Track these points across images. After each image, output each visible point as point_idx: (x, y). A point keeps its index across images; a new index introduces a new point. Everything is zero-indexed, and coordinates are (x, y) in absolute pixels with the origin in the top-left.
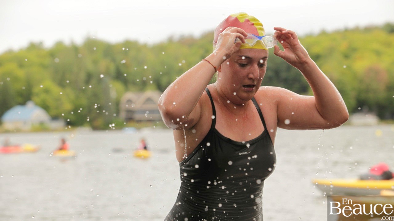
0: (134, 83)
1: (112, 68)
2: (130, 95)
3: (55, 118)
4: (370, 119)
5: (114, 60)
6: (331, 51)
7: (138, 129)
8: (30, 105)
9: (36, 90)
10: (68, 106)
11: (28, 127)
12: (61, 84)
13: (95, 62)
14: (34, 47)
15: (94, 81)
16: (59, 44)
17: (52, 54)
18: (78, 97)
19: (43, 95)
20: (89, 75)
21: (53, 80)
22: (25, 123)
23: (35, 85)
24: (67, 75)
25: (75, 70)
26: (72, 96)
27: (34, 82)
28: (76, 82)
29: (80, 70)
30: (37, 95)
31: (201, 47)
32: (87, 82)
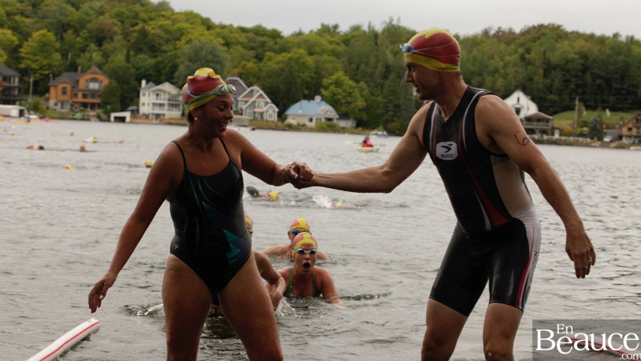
3: (343, 116)
8: (318, 98)
9: (325, 82)
10: (361, 103)
11: (313, 124)
12: (354, 77)
14: (326, 30)
15: (392, 76)
16: (356, 28)
17: (347, 40)
18: (373, 94)
19: (332, 87)
20: (388, 69)
21: (346, 72)
22: (311, 120)
23: (324, 78)
24: (363, 67)
25: (373, 60)
26: (366, 92)
27: (324, 72)
28: (371, 75)
29: (377, 61)
30: (326, 88)
31: (522, 45)
32: (385, 77)
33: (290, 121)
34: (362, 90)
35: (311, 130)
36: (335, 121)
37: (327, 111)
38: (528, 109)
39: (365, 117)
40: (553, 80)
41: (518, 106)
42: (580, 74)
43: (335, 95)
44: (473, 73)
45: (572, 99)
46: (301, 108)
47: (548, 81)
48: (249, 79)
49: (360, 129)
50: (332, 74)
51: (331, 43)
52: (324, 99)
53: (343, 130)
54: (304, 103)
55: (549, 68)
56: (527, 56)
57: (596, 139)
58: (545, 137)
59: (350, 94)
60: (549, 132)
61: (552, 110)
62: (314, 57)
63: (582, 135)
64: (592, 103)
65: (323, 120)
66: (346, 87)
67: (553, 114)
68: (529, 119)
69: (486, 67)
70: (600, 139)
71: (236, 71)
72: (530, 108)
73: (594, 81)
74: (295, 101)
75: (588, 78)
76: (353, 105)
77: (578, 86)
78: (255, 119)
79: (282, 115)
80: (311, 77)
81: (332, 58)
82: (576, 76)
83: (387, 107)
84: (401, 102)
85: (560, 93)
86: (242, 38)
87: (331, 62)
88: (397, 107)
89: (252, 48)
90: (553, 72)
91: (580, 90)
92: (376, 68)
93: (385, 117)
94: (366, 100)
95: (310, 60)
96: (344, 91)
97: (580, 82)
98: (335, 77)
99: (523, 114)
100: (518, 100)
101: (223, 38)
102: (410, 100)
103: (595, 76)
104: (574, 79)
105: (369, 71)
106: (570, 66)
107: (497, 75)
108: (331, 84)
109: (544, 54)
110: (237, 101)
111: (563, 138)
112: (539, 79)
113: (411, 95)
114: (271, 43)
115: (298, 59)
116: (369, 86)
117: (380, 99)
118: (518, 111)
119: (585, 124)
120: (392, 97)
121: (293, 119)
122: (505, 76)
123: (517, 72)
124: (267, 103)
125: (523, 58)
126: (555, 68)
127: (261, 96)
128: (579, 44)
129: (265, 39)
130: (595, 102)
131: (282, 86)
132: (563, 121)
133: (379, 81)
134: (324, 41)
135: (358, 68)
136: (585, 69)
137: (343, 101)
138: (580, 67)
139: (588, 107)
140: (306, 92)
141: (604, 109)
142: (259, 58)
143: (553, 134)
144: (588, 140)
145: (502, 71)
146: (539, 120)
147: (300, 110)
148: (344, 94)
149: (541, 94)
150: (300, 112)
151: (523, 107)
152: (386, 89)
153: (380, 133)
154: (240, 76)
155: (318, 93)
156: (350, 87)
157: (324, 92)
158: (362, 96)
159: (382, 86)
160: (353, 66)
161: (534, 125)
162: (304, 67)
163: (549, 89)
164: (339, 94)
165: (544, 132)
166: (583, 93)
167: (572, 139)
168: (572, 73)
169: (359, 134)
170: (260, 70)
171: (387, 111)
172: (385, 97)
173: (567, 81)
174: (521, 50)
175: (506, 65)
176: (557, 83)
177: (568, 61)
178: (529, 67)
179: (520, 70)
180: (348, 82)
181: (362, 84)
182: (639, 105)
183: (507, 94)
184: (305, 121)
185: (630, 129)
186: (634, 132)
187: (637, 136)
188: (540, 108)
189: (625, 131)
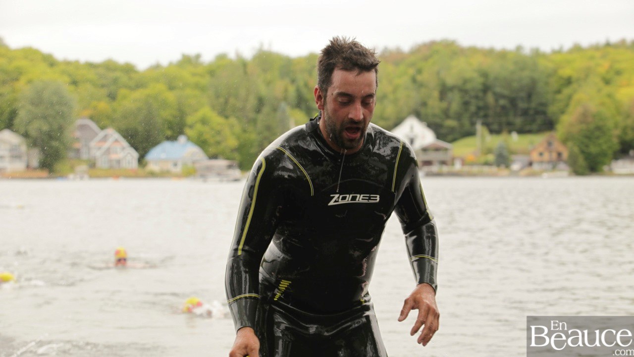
1: (292, 90)
3: (214, 157)
5: (293, 81)
6: (587, 73)
8: (182, 139)
9: (190, 120)
10: (232, 142)
11: (178, 169)
12: (224, 113)
13: (268, 83)
14: (188, 61)
15: (266, 109)
16: (222, 57)
17: (212, 71)
18: (245, 131)
19: (199, 126)
20: (261, 102)
21: (213, 107)
22: (175, 165)
23: (188, 115)
24: (232, 101)
25: (243, 93)
26: (238, 129)
27: (188, 110)
28: (242, 109)
29: (248, 93)
30: (191, 127)
31: (412, 65)
32: (258, 110)
33: (153, 167)
34: (232, 126)
35: (178, 176)
36: (203, 163)
37: (194, 154)
38: (424, 137)
40: (450, 103)
41: (412, 135)
42: (481, 94)
43: (200, 134)
45: (473, 124)
46: (163, 151)
47: (444, 105)
48: (102, 120)
50: (196, 111)
51: (194, 75)
52: (189, 139)
54: (167, 145)
55: (444, 91)
56: (419, 78)
57: (503, 167)
58: (445, 169)
59: (219, 133)
60: (449, 162)
61: (450, 137)
62: (176, 92)
63: (487, 164)
64: (495, 127)
65: (189, 163)
66: (214, 125)
67: (453, 141)
68: (425, 150)
70: (508, 166)
71: (88, 113)
72: (426, 137)
73: (496, 101)
74: (155, 143)
75: (490, 99)
76: (223, 145)
77: (479, 108)
78: (111, 167)
79: (141, 160)
80: (175, 117)
81: (197, 92)
82: (477, 97)
85: (459, 117)
86: (91, 75)
87: (195, 96)
89: (103, 86)
90: (450, 95)
91: (482, 113)
92: (246, 100)
94: (238, 138)
95: (171, 97)
96: (213, 129)
97: (481, 104)
98: (200, 114)
99: (418, 144)
100: (412, 128)
101: (70, 75)
103: (498, 96)
104: (473, 101)
105: (239, 104)
106: (469, 86)
107: (386, 102)
108: (196, 122)
109: (438, 73)
110: (89, 149)
111: (466, 169)
112: (434, 102)
114: (124, 79)
115: (157, 95)
116: (240, 122)
117: (253, 136)
118: (412, 141)
119: (489, 151)
121: (156, 164)
122: (395, 101)
123: (408, 96)
124: (123, 149)
125: (414, 80)
126: (452, 89)
127: (116, 141)
128: (477, 61)
129: (118, 74)
130: (500, 124)
131: (140, 129)
132: (464, 148)
133: (252, 115)
134: (186, 74)
135: (226, 102)
136: (486, 89)
137: (212, 141)
138: (480, 87)
139: (492, 132)
140: (169, 133)
141: (510, 132)
142: (112, 97)
143: (453, 164)
144: (494, 169)
145: (391, 97)
146: (437, 149)
147: (161, 154)
148: (212, 133)
149: (438, 120)
150: (163, 156)
151: (417, 135)
152: (260, 125)
154: (92, 118)
155: (181, 132)
156: (220, 125)
157: (189, 132)
158: (233, 134)
159: (254, 121)
160: (222, 100)
161: (431, 156)
162: (164, 104)
163: (446, 114)
164: (206, 133)
165: (443, 163)
166: (486, 116)
167: (475, 169)
168: (473, 94)
170: (114, 111)
172: (259, 134)
173: (466, 104)
174: (411, 71)
175: (395, 90)
176: (455, 106)
177: (466, 81)
178: (423, 90)
179: (413, 94)
180: (217, 120)
181: (233, 120)
182: (549, 125)
183: (397, 123)
184: (170, 167)
185: (541, 154)
186: (546, 156)
187: (549, 162)
188: (439, 136)
189: (535, 156)
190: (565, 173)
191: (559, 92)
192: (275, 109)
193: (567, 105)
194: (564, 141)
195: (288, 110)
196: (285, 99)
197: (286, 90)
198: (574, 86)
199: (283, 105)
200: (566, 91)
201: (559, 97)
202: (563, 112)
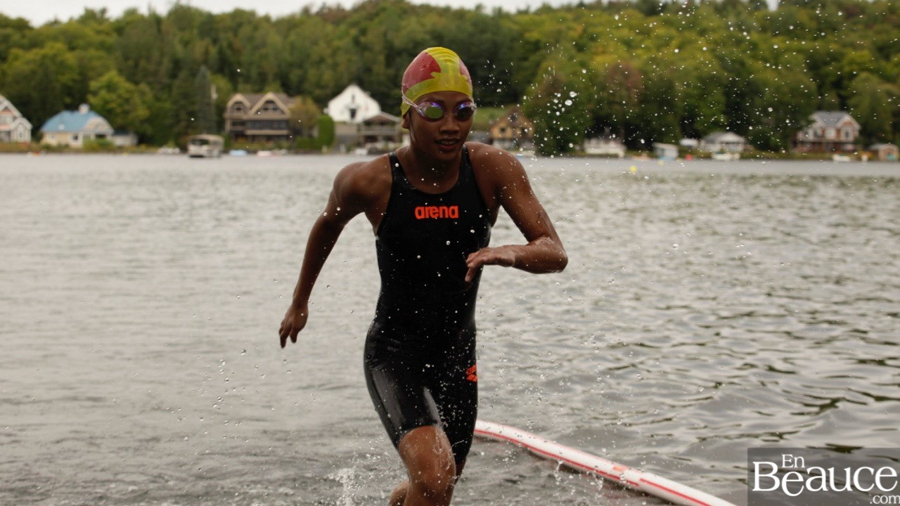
0: (247, 79)
1: (214, 52)
2: (238, 97)
3: (120, 130)
4: (615, 148)
5: (215, 41)
6: (558, 36)
7: (253, 152)
8: (84, 109)
9: (94, 85)
10: (142, 112)
11: (79, 143)
12: (132, 77)
13: (186, 43)
14: (92, 17)
15: (183, 74)
16: (132, 13)
17: (119, 28)
18: (158, 99)
19: (103, 93)
20: (177, 65)
21: (121, 71)
22: (76, 138)
23: (92, 79)
24: (143, 63)
25: (156, 55)
26: (149, 96)
27: (91, 74)
28: (155, 74)
29: (162, 55)
30: (95, 94)
31: (355, 24)
32: (174, 76)
33: (49, 140)
34: (143, 94)
35: (77, 151)
36: (109, 138)
37: (97, 126)
38: (367, 109)
39: (149, 130)
40: (398, 70)
41: (353, 106)
43: (106, 102)
44: (291, 65)
46: (62, 122)
47: (391, 71)
49: (143, 147)
50: (100, 75)
51: (99, 32)
52: (93, 108)
53: (120, 150)
54: (66, 116)
55: (392, 55)
56: (363, 39)
58: (391, 146)
59: (127, 101)
60: (397, 138)
62: (78, 53)
65: (93, 138)
66: (121, 91)
68: (368, 123)
69: (308, 56)
72: (369, 108)
74: (54, 112)
76: (132, 116)
79: (36, 133)
80: (74, 80)
81: (102, 53)
83: (177, 116)
84: (196, 108)
87: (100, 58)
88: (192, 114)
90: (398, 60)
92: (160, 63)
93: (176, 130)
94: (149, 108)
95: (71, 58)
96: (120, 96)
98: (105, 79)
99: (360, 118)
100: (353, 98)
102: (209, 104)
105: (152, 68)
107: (323, 67)
108: (101, 88)
109: (385, 35)
112: (380, 68)
113: (210, 97)
114: (16, 37)
115: (55, 56)
116: (152, 89)
117: (168, 105)
118: (353, 113)
120: (183, 102)
121: (53, 137)
122: (335, 66)
123: (350, 61)
124: (15, 118)
125: (357, 42)
126: (400, 53)
127: (6, 109)
128: (431, 21)
129: (8, 31)
131: (34, 95)
133: (166, 80)
134: (89, 31)
135: (136, 65)
137: (119, 110)
140: (68, 100)
142: (2, 58)
143: (401, 141)
145: (330, 61)
146: (383, 123)
147: (60, 128)
148: (120, 101)
149: (384, 89)
150: (62, 127)
151: (359, 107)
152: (175, 92)
153: (170, 150)
155: (83, 100)
156: (128, 91)
157: (92, 99)
158: (144, 102)
159: (169, 88)
160: (131, 63)
161: (376, 131)
162: (63, 67)
164: (112, 101)
165: (389, 139)
169: (142, 153)
170: (4, 73)
171: (178, 122)
172: (175, 103)
174: (354, 32)
175: (335, 52)
178: (367, 54)
179: (355, 58)
180: (124, 85)
181: (143, 86)
182: (512, 97)
183: (337, 91)
184: (68, 139)
185: (503, 130)
186: (509, 133)
187: (511, 140)
188: (384, 107)
189: (496, 133)
190: (531, 153)
191: (525, 59)
192: (194, 74)
193: (534, 74)
194: (530, 116)
195: (209, 74)
196: (206, 62)
197: (207, 52)
198: (543, 52)
199: (203, 69)
200: (534, 58)
201: (526, 64)
202: (529, 82)
